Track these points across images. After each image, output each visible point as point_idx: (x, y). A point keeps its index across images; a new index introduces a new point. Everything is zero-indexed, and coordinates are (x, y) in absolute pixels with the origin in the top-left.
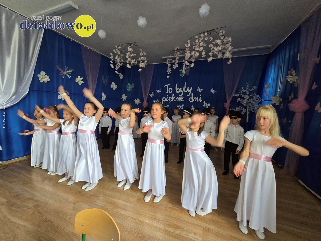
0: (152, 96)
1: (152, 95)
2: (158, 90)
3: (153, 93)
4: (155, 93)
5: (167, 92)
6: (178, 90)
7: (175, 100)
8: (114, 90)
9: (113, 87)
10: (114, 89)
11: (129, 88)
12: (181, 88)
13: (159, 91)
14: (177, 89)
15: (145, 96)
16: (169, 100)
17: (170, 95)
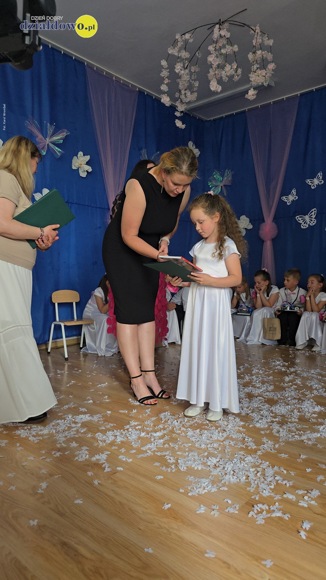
0: (293, 201)
1: (291, 198)
3: (294, 190)
4: (303, 189)
11: (216, 186)
13: (315, 182)
15: (268, 201)
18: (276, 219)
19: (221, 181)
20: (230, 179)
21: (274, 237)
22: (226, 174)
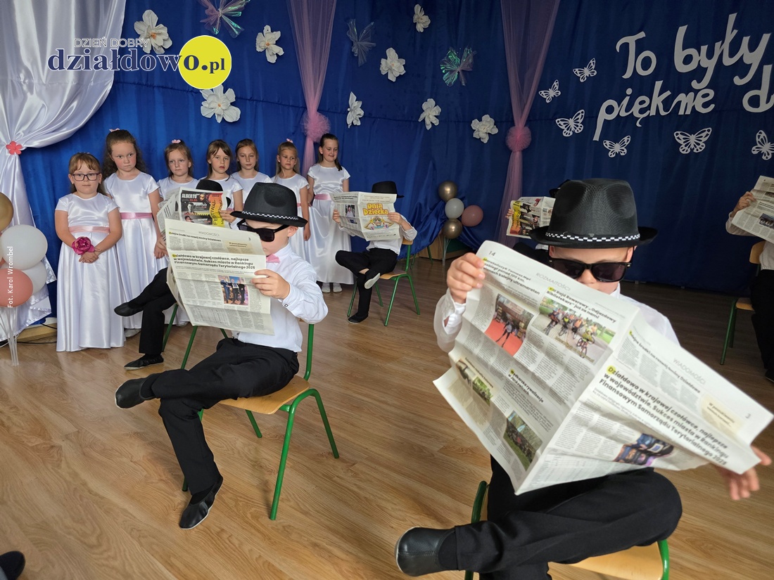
0: (554, 98)
1: (551, 93)
2: (583, 65)
3: (556, 84)
4: (568, 82)
5: (627, 75)
6: (688, 60)
7: (665, 110)
8: (394, 80)
9: (390, 69)
10: (392, 78)
11: (452, 72)
12: (704, 48)
13: (586, 73)
14: (679, 54)
15: (520, 99)
16: (635, 110)
17: (643, 86)
18: (529, 122)
19: (458, 65)
20: (470, 61)
21: (526, 147)
22: (465, 55)
